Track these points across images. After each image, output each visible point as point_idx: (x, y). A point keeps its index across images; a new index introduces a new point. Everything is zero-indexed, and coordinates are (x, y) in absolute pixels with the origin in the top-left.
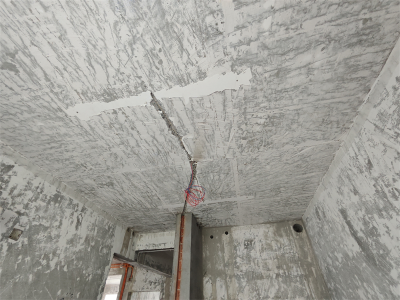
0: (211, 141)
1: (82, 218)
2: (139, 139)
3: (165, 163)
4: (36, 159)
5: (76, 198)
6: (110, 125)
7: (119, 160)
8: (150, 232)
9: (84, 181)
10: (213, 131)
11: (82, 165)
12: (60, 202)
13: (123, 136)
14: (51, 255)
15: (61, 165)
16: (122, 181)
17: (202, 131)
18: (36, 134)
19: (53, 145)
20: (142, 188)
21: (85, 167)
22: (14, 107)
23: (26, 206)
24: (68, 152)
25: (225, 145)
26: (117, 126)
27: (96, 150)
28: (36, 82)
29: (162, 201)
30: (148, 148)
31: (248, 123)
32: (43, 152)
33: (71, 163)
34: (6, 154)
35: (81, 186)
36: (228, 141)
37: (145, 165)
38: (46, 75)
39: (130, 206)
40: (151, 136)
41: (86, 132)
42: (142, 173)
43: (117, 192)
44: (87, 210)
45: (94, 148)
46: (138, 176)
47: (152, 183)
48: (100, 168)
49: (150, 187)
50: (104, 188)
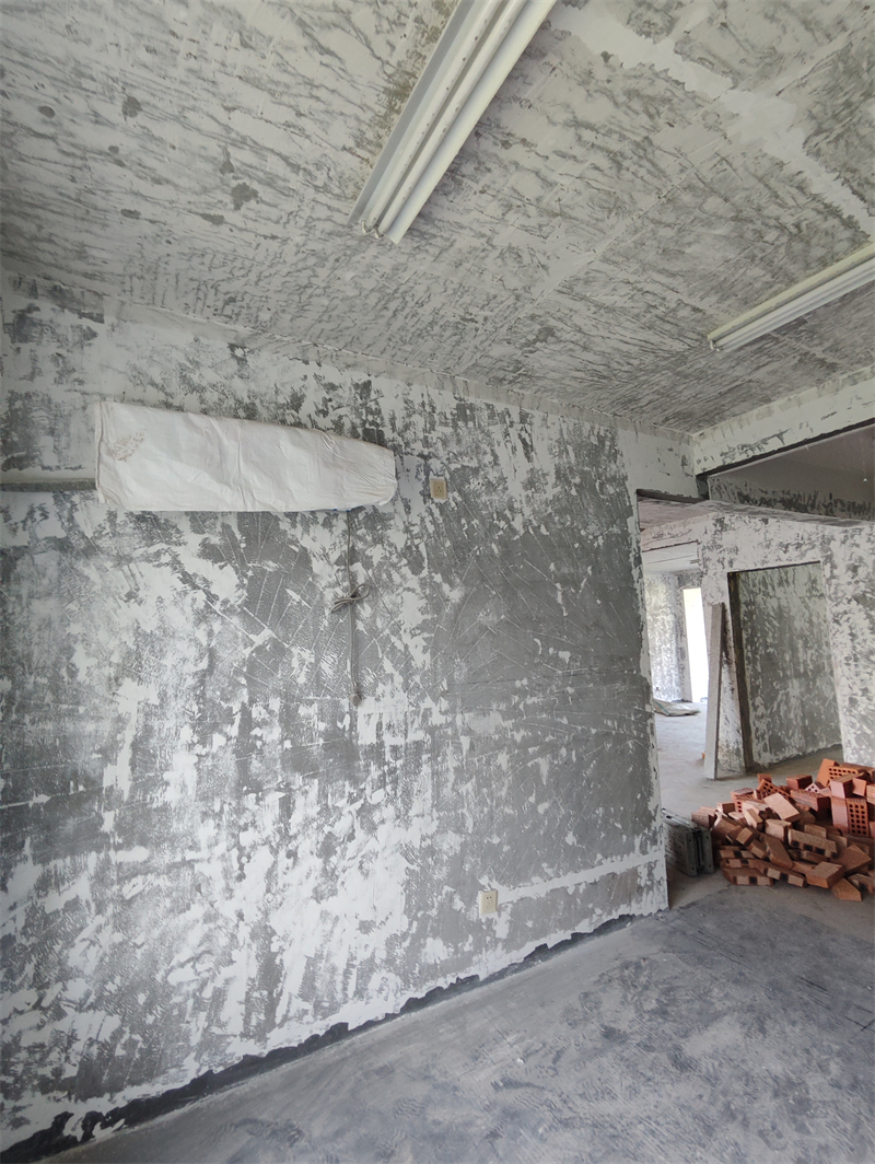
1: (530, 435)
2: (538, 164)
3: (658, 183)
4: (390, 352)
5: (498, 399)
7: (526, 259)
8: (722, 419)
9: (491, 354)
11: (464, 319)
12: (473, 419)
13: (497, 186)
14: (507, 512)
16: (567, 312)
18: (358, 301)
19: (393, 305)
20: (629, 304)
21: (472, 320)
22: (299, 271)
23: (426, 443)
24: (422, 305)
27: (467, 265)
28: (287, 193)
29: (710, 312)
30: (577, 169)
32: (389, 332)
33: (444, 328)
34: (348, 366)
35: (492, 369)
37: (602, 231)
38: (285, 159)
39: (626, 368)
40: (566, 124)
42: (605, 260)
43: (571, 346)
44: (533, 417)
45: (461, 264)
46: (598, 275)
47: (650, 272)
48: (501, 306)
49: (651, 290)
50: (538, 349)
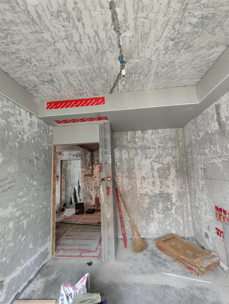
0: (145, 41)
2: (82, 34)
3: (100, 62)
6: (57, 13)
7: (61, 57)
9: (29, 77)
10: (150, 29)
11: (27, 60)
13: (68, 29)
15: (7, 60)
16: (61, 79)
17: (140, 28)
20: (76, 86)
21: (30, 63)
24: (14, 44)
25: (155, 45)
26: (64, 15)
27: (42, 44)
30: (89, 45)
31: (183, 23)
33: (17, 58)
35: (25, 82)
36: (159, 42)
37: (83, 64)
40: (95, 30)
41: (33, 20)
42: (79, 72)
43: (55, 89)
45: (40, 42)
46: (75, 74)
47: (85, 81)
48: (43, 65)
49: (83, 86)
50: (45, 85)
